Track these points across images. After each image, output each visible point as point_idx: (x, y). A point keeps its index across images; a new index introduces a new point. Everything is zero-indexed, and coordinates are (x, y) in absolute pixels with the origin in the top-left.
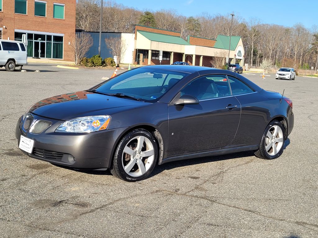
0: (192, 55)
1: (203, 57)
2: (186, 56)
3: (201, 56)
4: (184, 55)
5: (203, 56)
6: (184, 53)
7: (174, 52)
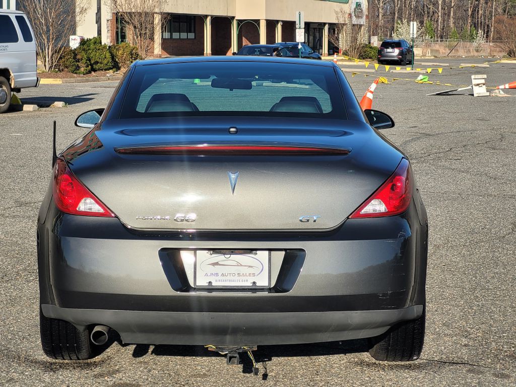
0: (258, 21)
1: (282, 26)
2: (238, 25)
3: (277, 22)
4: (235, 23)
5: (282, 21)
6: (233, 18)
7: (212, 17)
